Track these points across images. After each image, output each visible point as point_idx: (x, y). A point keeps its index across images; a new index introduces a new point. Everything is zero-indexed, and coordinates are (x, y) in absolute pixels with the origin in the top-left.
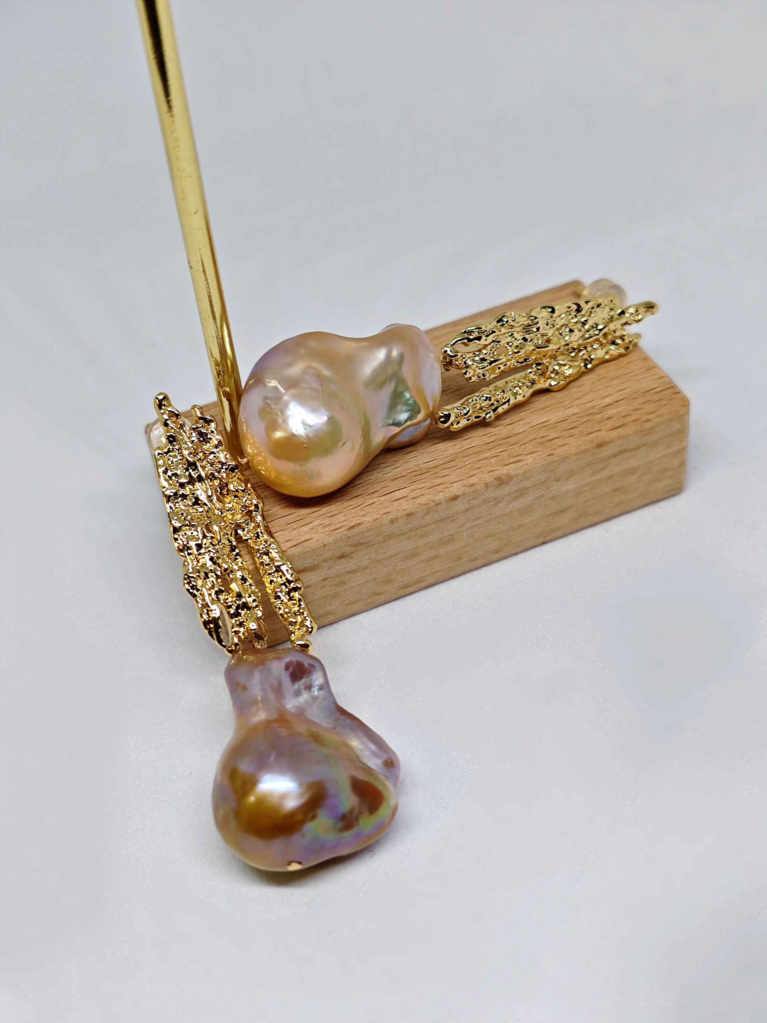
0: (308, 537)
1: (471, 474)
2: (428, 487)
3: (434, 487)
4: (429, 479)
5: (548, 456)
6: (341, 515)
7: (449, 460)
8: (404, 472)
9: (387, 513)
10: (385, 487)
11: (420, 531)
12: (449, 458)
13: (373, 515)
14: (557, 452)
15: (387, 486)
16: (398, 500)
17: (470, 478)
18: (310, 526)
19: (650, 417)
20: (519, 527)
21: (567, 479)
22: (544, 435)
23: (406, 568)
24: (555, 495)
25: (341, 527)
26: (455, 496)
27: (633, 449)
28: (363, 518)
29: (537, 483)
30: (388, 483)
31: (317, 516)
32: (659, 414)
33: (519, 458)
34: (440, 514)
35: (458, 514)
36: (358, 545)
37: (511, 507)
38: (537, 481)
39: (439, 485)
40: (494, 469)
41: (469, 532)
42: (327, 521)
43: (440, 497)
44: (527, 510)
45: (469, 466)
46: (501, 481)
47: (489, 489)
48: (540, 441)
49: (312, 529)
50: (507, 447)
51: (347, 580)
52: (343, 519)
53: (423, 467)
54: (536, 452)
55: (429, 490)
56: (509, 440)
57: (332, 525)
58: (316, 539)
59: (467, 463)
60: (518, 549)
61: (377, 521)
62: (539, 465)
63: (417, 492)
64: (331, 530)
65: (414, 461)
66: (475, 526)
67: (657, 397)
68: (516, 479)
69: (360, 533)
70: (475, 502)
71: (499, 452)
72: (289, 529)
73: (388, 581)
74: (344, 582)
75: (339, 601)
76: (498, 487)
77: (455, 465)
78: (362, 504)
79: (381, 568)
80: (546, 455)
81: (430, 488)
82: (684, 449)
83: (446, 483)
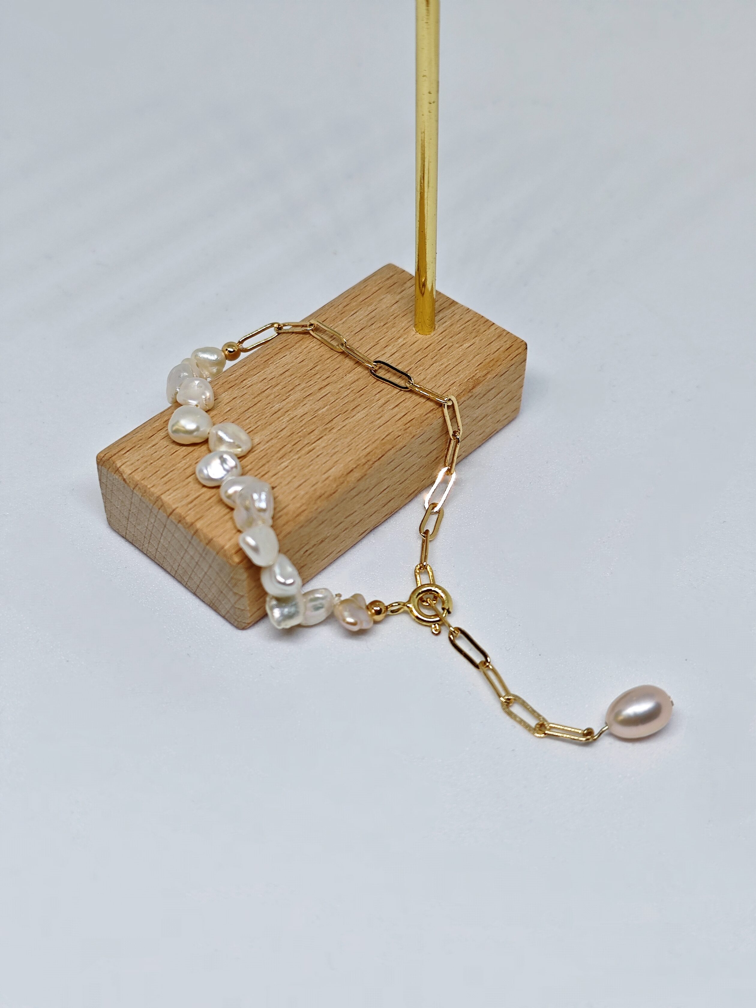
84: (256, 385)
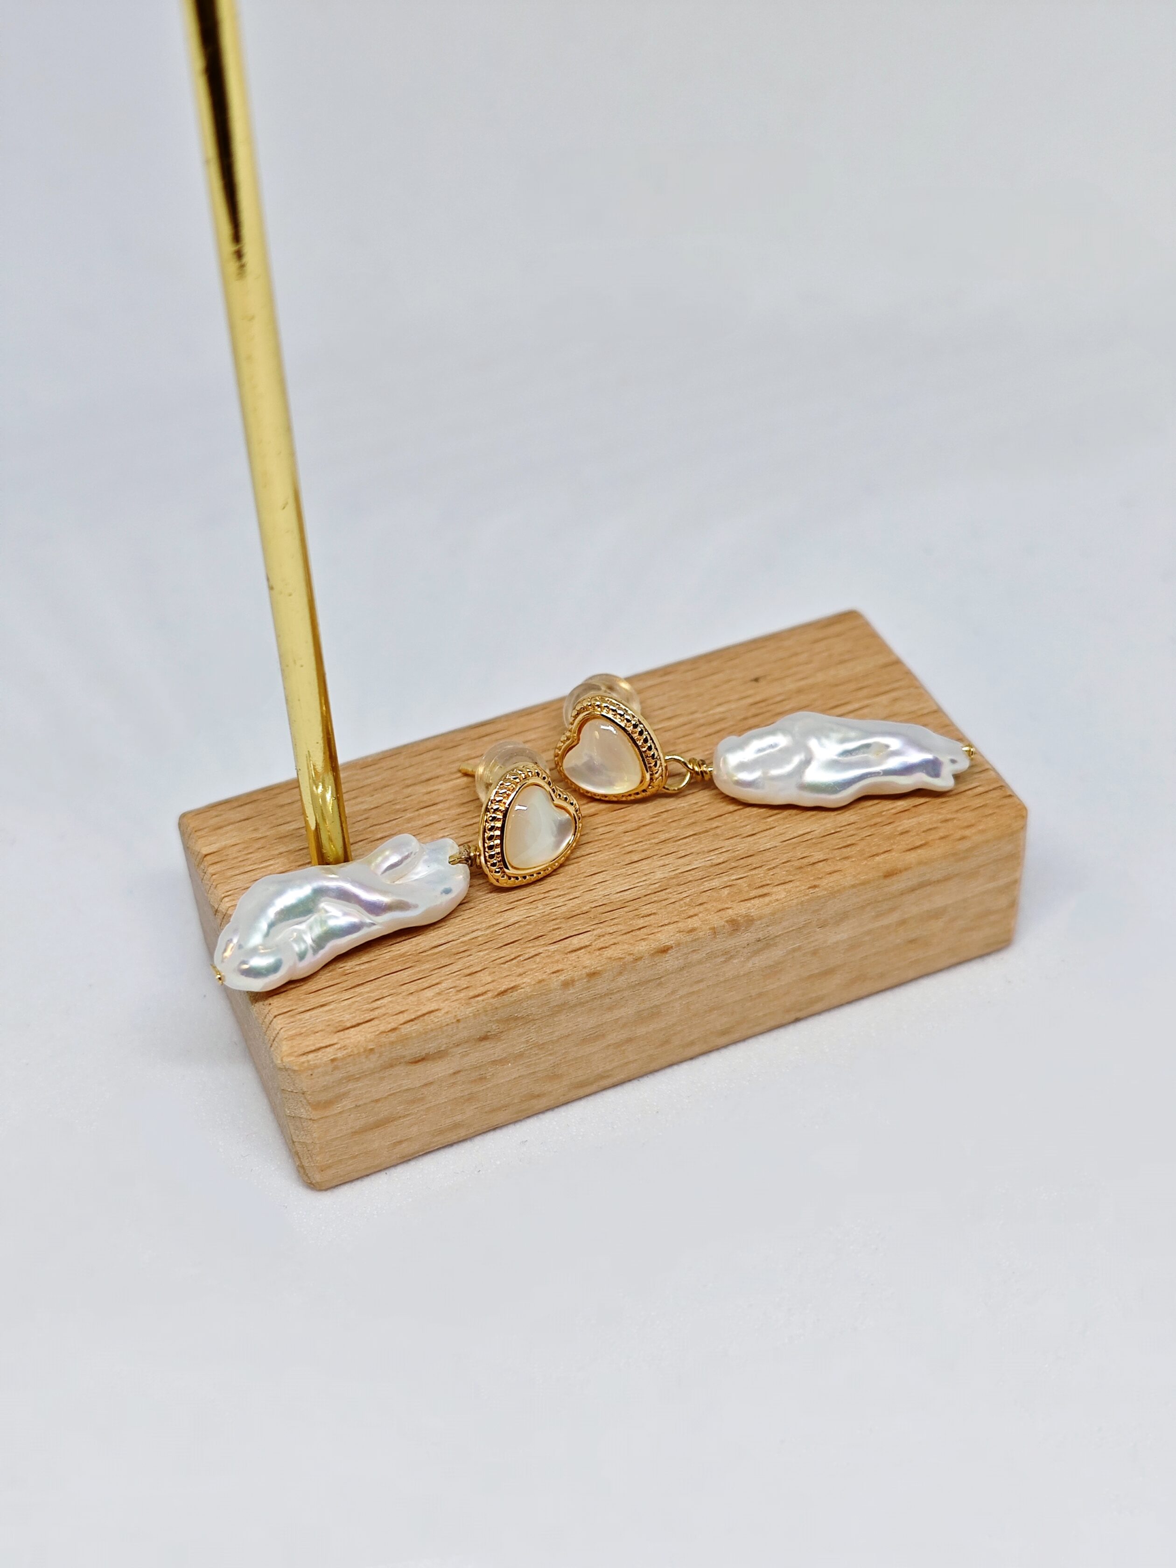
0: (433, 1006)
1: (691, 913)
2: (624, 932)
3: (632, 931)
4: (625, 919)
5: (810, 888)
6: (486, 972)
7: (656, 888)
8: (585, 906)
9: (558, 971)
10: (556, 929)
11: (608, 1000)
12: (657, 885)
13: (536, 974)
14: (824, 882)
15: (558, 928)
16: (575, 951)
17: (689, 919)
18: (436, 989)
19: (967, 832)
20: (760, 995)
21: (837, 923)
22: (804, 855)
23: (584, 1056)
24: (817, 947)
25: (485, 993)
26: (664, 946)
27: (938, 881)
28: (519, 978)
29: (791, 929)
30: (561, 922)
31: (448, 973)
32: (980, 828)
33: (765, 890)
34: (641, 974)
35: (668, 975)
36: (513, 1019)
37: (750, 964)
38: (792, 926)
39: (640, 929)
40: (726, 906)
41: (684, 1003)
42: (464, 983)
43: (641, 948)
44: (773, 970)
45: (688, 899)
46: (735, 926)
47: (718, 936)
48: (797, 864)
49: (439, 994)
50: (746, 872)
51: (491, 1074)
52: (489, 979)
53: (616, 899)
54: (791, 881)
55: (625, 936)
56: (750, 860)
57: (471, 989)
58: (446, 1010)
59: (685, 895)
60: (757, 1029)
61: (543, 983)
62: (795, 901)
63: (605, 938)
64: (470, 997)
65: (601, 889)
66: (693, 993)
67: (978, 802)
68: (759, 922)
69: (515, 1002)
70: (696, 957)
71: (733, 880)
72: (404, 994)
73: (554, 1077)
74: (485, 1078)
75: (475, 1107)
76: (731, 935)
77: (665, 897)
78: (519, 956)
79: (545, 1056)
80: (806, 887)
81: (625, 934)
82: (1016, 882)
83: (651, 925)
84: (703, 850)
